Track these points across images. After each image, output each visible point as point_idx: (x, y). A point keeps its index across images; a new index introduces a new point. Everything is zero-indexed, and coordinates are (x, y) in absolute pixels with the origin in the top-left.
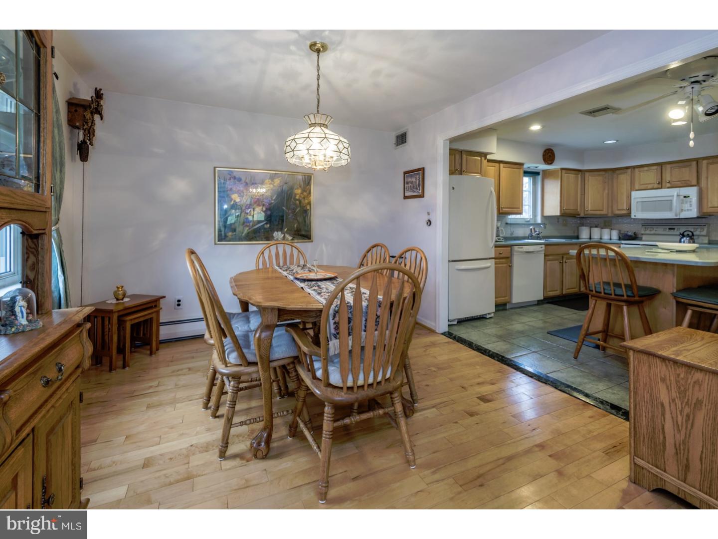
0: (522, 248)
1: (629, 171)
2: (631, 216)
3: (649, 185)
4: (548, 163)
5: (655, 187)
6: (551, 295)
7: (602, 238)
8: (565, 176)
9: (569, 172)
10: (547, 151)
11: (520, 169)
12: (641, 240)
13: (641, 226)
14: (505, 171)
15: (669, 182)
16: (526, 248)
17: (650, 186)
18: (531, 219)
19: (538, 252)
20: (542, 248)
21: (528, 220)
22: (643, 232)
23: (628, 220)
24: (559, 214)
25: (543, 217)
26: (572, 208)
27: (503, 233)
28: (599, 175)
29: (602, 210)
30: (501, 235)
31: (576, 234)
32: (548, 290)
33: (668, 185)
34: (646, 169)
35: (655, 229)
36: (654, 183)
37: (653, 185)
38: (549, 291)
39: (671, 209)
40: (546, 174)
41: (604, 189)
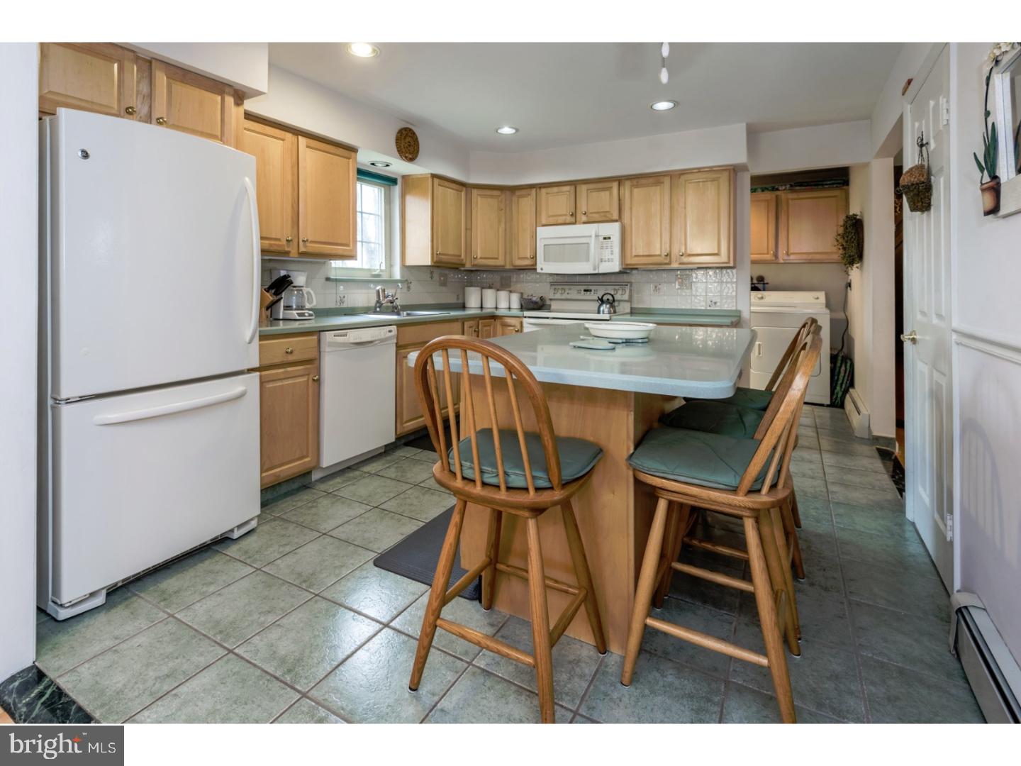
0: (345, 335)
1: (534, 191)
2: (536, 269)
3: (561, 218)
4: (406, 157)
5: (567, 221)
6: (412, 428)
7: (498, 307)
8: (439, 190)
9: (446, 183)
10: (404, 132)
11: (349, 159)
12: (548, 309)
13: (549, 286)
14: (310, 158)
15: (585, 214)
16: (354, 336)
17: (561, 220)
18: (381, 271)
19: (382, 341)
20: (390, 331)
21: (376, 273)
22: (552, 297)
23: (533, 276)
24: (429, 263)
25: (405, 267)
26: (451, 252)
27: (312, 302)
28: (492, 196)
29: (497, 259)
30: (308, 306)
31: (460, 301)
32: (405, 418)
33: (584, 218)
34: (555, 189)
35: (567, 291)
36: (565, 215)
37: (564, 217)
38: (406, 422)
39: (588, 260)
40: (409, 184)
41: (499, 222)
